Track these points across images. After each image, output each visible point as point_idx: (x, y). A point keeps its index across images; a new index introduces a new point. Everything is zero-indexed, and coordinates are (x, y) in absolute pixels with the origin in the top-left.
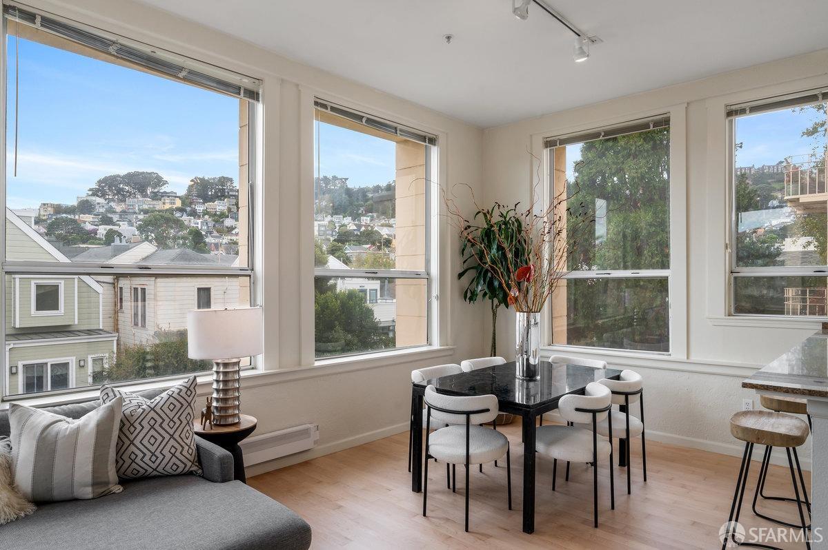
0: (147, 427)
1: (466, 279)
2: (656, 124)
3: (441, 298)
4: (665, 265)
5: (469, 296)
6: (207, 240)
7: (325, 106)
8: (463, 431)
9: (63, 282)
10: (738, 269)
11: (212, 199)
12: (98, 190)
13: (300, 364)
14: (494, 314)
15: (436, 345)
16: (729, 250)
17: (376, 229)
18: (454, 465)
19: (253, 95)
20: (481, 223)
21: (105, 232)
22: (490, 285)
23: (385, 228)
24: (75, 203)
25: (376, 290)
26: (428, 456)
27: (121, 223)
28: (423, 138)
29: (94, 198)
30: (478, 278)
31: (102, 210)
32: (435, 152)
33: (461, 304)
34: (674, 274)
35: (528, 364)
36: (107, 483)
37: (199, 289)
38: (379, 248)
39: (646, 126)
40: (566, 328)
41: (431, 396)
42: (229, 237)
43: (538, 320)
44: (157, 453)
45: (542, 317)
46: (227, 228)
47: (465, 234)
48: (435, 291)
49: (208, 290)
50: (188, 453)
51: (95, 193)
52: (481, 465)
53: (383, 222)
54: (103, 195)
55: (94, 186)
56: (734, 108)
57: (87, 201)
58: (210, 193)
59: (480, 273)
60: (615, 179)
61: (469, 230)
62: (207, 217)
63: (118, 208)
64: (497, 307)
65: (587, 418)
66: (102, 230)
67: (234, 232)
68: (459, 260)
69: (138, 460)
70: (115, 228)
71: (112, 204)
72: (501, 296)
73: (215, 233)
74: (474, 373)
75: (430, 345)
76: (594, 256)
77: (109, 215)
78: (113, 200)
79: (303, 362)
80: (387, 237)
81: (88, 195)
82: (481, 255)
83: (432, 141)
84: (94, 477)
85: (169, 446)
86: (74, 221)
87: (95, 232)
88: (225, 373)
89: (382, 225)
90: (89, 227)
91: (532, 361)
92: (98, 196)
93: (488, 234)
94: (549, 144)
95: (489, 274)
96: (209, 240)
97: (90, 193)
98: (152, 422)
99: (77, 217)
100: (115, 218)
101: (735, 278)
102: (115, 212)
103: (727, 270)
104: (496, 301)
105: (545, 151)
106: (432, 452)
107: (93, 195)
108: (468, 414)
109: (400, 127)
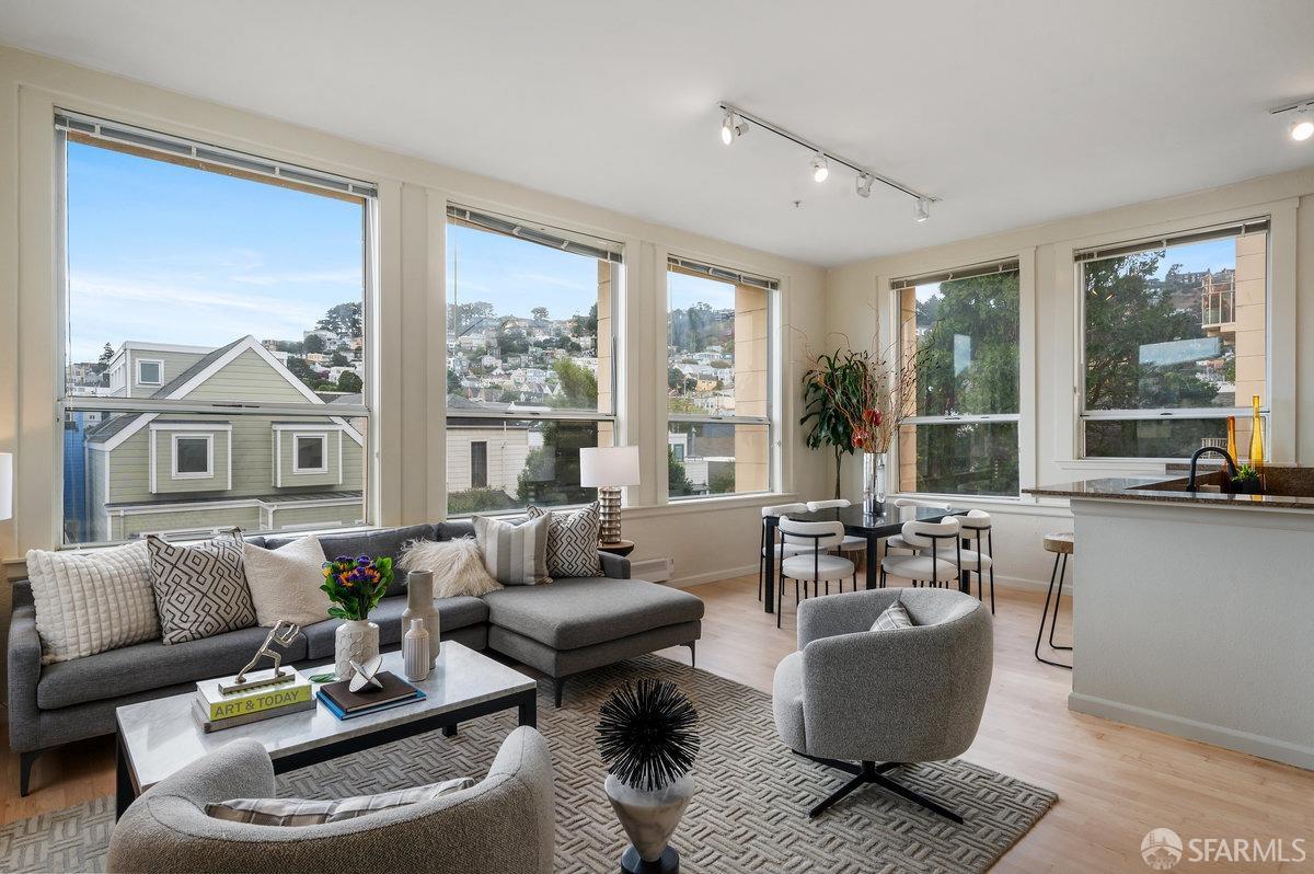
0: (565, 543)
1: (808, 425)
2: (1005, 266)
3: (784, 444)
4: (1015, 410)
5: (813, 442)
6: (463, 383)
7: (676, 261)
8: (813, 557)
9: (326, 435)
10: (1088, 412)
11: (467, 331)
12: (328, 322)
13: (656, 503)
14: (839, 461)
15: (778, 491)
16: (1078, 394)
17: (676, 366)
18: (806, 582)
19: (617, 257)
20: (823, 366)
21: (338, 377)
22: (834, 431)
23: (688, 365)
24: (301, 339)
25: (683, 445)
26: (783, 577)
27: (357, 364)
28: (766, 284)
29: (323, 333)
30: (822, 424)
31: (334, 348)
32: (776, 296)
33: (802, 449)
34: (1023, 419)
35: (875, 501)
36: (543, 576)
37: (473, 444)
38: (681, 392)
39: (995, 268)
40: (915, 480)
41: (785, 524)
42: (489, 380)
43: (885, 463)
44: (573, 563)
45: (889, 458)
46: (486, 367)
47: (807, 378)
48: (778, 436)
49: (484, 444)
50: (594, 563)
51: (325, 325)
52: (827, 582)
53: (685, 357)
54: (335, 328)
55: (324, 317)
56: (1082, 252)
57: (316, 336)
58: (464, 324)
59: (824, 419)
60: (992, 302)
61: (812, 376)
62: (460, 354)
63: (353, 346)
64: (841, 452)
65: (927, 542)
66: (335, 374)
67: (494, 373)
68: (802, 405)
69: (559, 567)
70: (351, 370)
71: (346, 339)
72: (846, 441)
73: (471, 375)
74: (819, 511)
75: (772, 491)
76: (964, 400)
77: (342, 354)
78: (346, 334)
79: (659, 500)
80: (690, 377)
81: (317, 329)
82: (825, 400)
83: (774, 286)
84: (536, 571)
85: (581, 558)
86: (302, 361)
87: (326, 375)
88: (610, 500)
89: (684, 362)
90: (319, 369)
91: (878, 500)
92: (328, 329)
93: (831, 380)
94: (895, 285)
95: (833, 420)
96: (465, 383)
97: (320, 326)
98: (569, 540)
99: (304, 357)
100: (350, 357)
101: (1087, 422)
102: (348, 350)
103: (1076, 412)
104: (840, 447)
105: (892, 292)
106: (785, 572)
107: (323, 328)
108: (817, 537)
109: (743, 274)
